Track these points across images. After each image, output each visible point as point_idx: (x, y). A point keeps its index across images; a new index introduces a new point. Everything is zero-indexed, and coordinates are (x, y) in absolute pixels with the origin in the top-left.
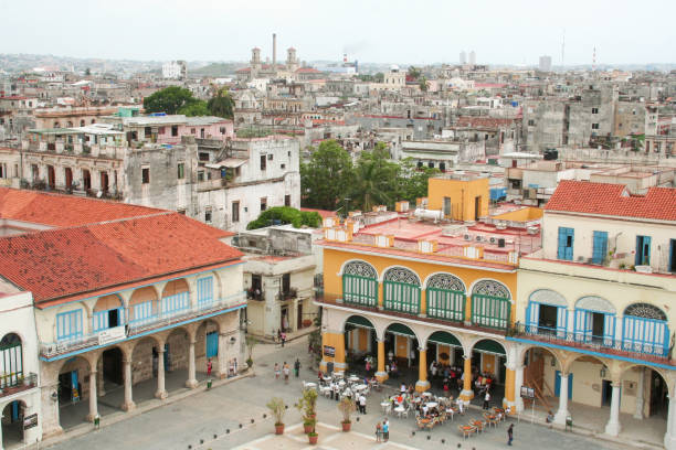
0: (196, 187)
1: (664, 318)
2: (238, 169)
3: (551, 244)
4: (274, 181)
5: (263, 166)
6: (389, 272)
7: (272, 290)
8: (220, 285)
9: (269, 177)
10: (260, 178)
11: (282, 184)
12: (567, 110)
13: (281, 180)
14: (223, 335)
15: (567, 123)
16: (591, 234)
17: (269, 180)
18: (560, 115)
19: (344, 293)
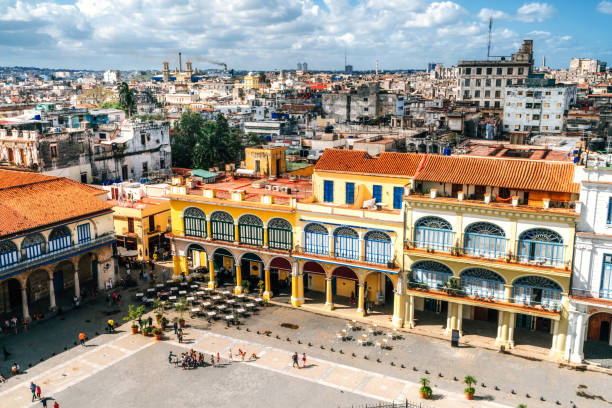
0: (93, 158)
1: (389, 241)
2: (125, 144)
3: (319, 191)
4: (151, 151)
5: (143, 142)
6: (214, 214)
8: (95, 228)
9: (147, 149)
10: (141, 149)
11: (158, 153)
12: (349, 100)
13: (157, 150)
14: (101, 263)
15: (348, 106)
16: (345, 185)
17: (148, 151)
18: (345, 103)
19: (185, 229)
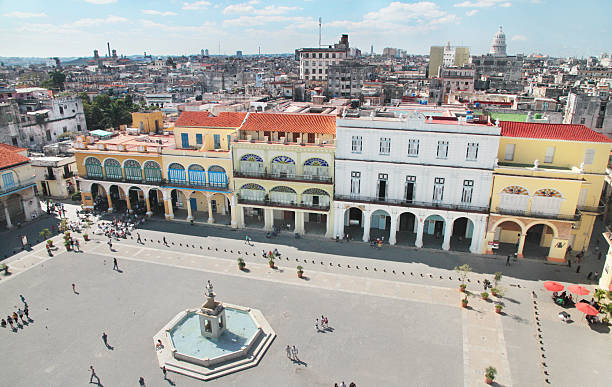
0: (21, 125)
1: (224, 171)
2: (46, 114)
4: (70, 118)
5: (62, 112)
6: (106, 161)
7: (59, 173)
8: (18, 176)
10: (60, 117)
11: (75, 119)
12: (223, 76)
13: (74, 117)
14: (26, 200)
15: (223, 81)
16: (195, 136)
17: (67, 118)
19: (87, 173)
